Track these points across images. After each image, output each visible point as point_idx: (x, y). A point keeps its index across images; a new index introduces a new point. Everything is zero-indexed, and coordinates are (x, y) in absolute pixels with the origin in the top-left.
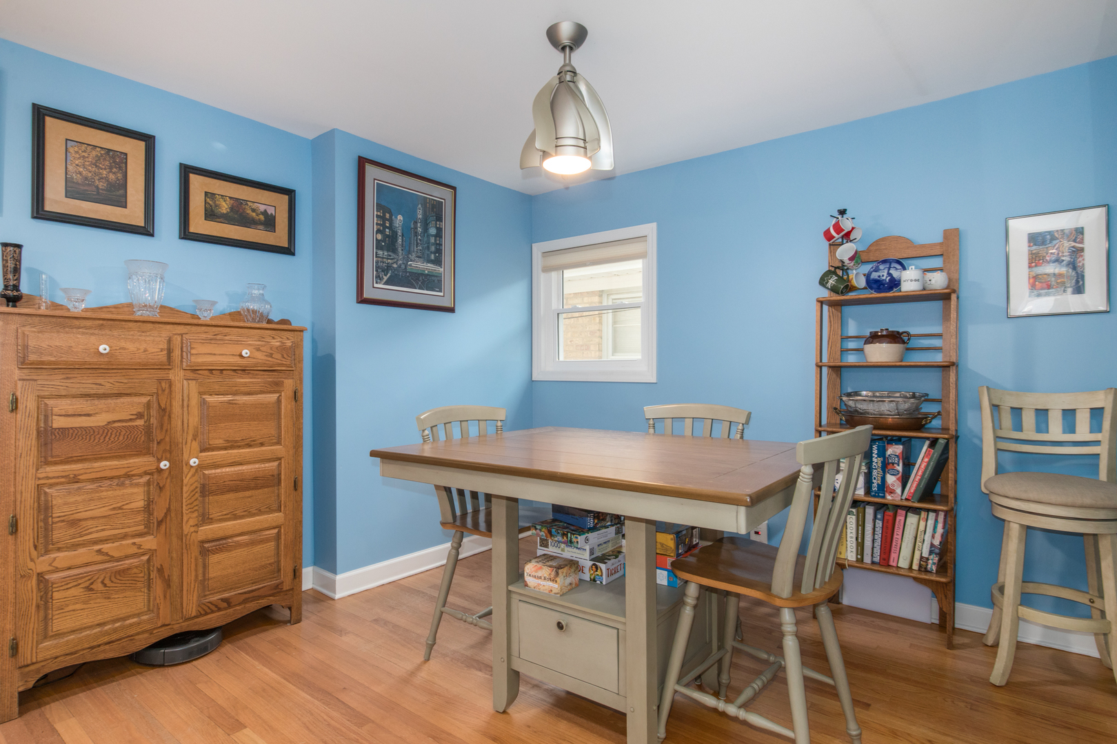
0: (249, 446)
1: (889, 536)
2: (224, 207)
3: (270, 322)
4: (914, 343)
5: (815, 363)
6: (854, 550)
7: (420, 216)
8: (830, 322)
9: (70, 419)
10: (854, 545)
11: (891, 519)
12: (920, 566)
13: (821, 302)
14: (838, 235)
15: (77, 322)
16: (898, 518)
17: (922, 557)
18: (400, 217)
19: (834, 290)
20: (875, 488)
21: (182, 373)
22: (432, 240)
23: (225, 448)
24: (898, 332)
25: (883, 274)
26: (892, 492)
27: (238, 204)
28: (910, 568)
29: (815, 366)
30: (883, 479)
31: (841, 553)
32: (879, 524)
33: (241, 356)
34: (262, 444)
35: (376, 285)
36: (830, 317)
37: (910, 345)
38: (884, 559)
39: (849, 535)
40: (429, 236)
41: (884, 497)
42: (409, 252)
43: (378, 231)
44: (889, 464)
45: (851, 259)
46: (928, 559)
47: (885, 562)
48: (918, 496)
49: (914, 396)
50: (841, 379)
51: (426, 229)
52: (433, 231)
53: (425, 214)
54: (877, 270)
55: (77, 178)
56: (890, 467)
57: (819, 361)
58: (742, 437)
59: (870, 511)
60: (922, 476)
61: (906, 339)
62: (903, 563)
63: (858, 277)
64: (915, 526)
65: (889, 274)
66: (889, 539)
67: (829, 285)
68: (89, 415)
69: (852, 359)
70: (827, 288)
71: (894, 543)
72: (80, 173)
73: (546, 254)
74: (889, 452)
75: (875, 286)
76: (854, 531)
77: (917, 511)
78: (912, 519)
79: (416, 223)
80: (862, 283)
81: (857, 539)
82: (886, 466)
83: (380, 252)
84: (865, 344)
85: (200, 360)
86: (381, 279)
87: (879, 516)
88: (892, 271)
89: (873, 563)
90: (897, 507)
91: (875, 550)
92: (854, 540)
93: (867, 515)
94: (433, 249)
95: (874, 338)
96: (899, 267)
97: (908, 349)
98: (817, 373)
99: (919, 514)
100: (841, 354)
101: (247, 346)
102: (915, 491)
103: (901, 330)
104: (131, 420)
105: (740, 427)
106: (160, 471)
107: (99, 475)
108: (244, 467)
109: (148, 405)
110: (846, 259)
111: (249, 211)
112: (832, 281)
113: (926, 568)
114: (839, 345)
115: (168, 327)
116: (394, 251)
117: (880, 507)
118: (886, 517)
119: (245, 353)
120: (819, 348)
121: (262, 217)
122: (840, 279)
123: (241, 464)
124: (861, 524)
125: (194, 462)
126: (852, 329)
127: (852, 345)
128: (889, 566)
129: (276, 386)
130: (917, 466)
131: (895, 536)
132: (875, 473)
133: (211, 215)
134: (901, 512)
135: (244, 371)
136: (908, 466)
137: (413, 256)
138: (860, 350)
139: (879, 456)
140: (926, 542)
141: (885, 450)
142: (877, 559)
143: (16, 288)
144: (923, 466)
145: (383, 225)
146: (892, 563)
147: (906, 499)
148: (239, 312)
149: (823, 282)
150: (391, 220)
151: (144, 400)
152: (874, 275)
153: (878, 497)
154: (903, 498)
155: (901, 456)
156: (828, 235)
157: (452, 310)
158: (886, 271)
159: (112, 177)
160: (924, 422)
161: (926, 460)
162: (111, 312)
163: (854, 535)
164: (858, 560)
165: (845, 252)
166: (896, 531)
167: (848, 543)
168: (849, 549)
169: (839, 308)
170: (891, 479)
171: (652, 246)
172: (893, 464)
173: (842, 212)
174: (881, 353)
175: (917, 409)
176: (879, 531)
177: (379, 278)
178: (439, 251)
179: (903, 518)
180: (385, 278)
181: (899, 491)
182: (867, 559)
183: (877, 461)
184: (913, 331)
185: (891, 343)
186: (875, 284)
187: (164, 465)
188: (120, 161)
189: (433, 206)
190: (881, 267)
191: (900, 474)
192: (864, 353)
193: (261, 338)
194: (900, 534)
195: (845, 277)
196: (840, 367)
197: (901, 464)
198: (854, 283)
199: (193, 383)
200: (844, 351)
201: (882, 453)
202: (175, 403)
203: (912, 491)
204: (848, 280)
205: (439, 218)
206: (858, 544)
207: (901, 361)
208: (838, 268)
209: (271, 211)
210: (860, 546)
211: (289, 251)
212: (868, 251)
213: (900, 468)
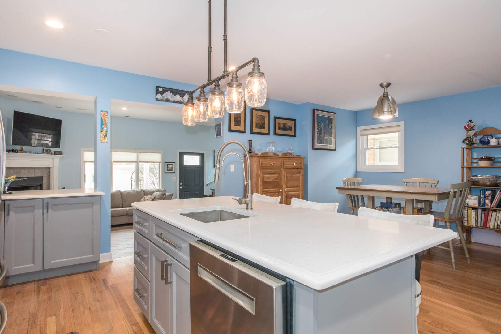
0: (294, 187)
1: (486, 218)
2: (282, 126)
3: (293, 156)
4: (496, 160)
5: (461, 166)
6: (475, 223)
7: (327, 123)
8: (467, 153)
9: (267, 179)
10: (475, 221)
11: (487, 213)
12: (497, 227)
13: (463, 148)
14: (469, 128)
15: (267, 158)
16: (490, 213)
17: (498, 225)
18: (322, 124)
19: (467, 144)
20: (481, 204)
21: (283, 169)
22: (330, 130)
23: (290, 187)
24: (490, 157)
25: (486, 139)
26: (487, 205)
27: (285, 124)
28: (494, 228)
29: (461, 167)
30: (484, 201)
31: (470, 224)
32: (483, 215)
33: (294, 165)
34: (297, 187)
35: (317, 144)
36: (467, 152)
37: (494, 161)
38: (485, 225)
39: (473, 218)
40: (329, 128)
41: (485, 207)
42: (325, 134)
43: (317, 129)
44: (486, 197)
45: (473, 135)
46: (500, 225)
47: (485, 226)
48: (496, 206)
49: (496, 177)
50: (471, 171)
51: (328, 127)
52: (330, 127)
53: (328, 122)
54: (483, 138)
55: (257, 123)
56: (486, 198)
57: (462, 166)
58: (436, 187)
59: (480, 211)
60: (497, 200)
61: (493, 159)
62: (491, 226)
63: (476, 140)
64: (495, 215)
65: (488, 139)
66: (486, 219)
67: (466, 143)
68: (269, 178)
69: (475, 165)
70: (465, 144)
71: (488, 221)
72: (258, 122)
73: (361, 130)
74: (486, 193)
75: (483, 143)
76: (474, 217)
77: (495, 211)
78: (494, 213)
79: (326, 125)
80: (478, 141)
81: (475, 219)
82: (485, 197)
83: (318, 135)
84: (479, 161)
85: (287, 166)
86: (318, 142)
87: (483, 212)
88: (488, 138)
89: (481, 226)
90: (489, 209)
91: (482, 223)
92: (474, 220)
93: (479, 212)
94: (330, 132)
95: (482, 159)
96: (491, 137)
97: (494, 162)
98: (461, 169)
99: (497, 212)
100: (471, 164)
101: (295, 162)
102: (495, 205)
103: (491, 156)
104: (275, 180)
105: (435, 185)
106: (280, 192)
107: (271, 192)
108: (294, 192)
109: (278, 176)
110: (471, 135)
111: (286, 126)
112: (467, 142)
113: (499, 228)
114: (470, 161)
115: (281, 158)
116: (321, 134)
117: (484, 210)
118: (485, 213)
119: (295, 164)
120: (462, 162)
121: (289, 128)
122: (470, 141)
123: (293, 192)
124: (477, 215)
125: (286, 190)
126: (475, 155)
127: (475, 161)
128: (487, 227)
129: (299, 173)
130: (496, 197)
131: (489, 218)
132: (481, 199)
133: (280, 129)
134: (491, 212)
135: (293, 168)
136: (493, 197)
137: (325, 135)
138: (477, 162)
139: (483, 194)
140: (499, 220)
141: (485, 193)
142: (482, 225)
143: (251, 150)
144: (498, 197)
145: (318, 127)
146: (487, 226)
147: (492, 207)
148: (286, 153)
149: (464, 142)
150: (320, 125)
151: (277, 175)
152: (483, 139)
153: (483, 206)
154: (491, 207)
155: (490, 194)
156: (465, 128)
157: (335, 150)
158: (487, 138)
159: (263, 122)
160: (498, 184)
161: (499, 195)
162: (264, 155)
163: (475, 218)
164: (476, 226)
165: (472, 133)
166: (489, 216)
167: (473, 220)
168: (473, 222)
169: (470, 149)
170: (487, 201)
171: (402, 128)
172: (488, 197)
173: (471, 121)
174: (483, 163)
175: (497, 180)
176: (483, 217)
177: (317, 142)
178: (332, 133)
179: (491, 213)
180: (319, 142)
181: (490, 205)
182: (479, 225)
183: (482, 196)
184: (495, 156)
185: (487, 160)
186: (482, 142)
187: (281, 190)
188: (263, 117)
189: (330, 120)
190: (485, 137)
191: (490, 200)
192: (478, 163)
193: (297, 160)
194: (490, 218)
195: (471, 140)
196: (471, 168)
197: (490, 197)
198: (475, 142)
199: (285, 171)
200: (472, 163)
201: (484, 193)
202: (282, 176)
203: (494, 205)
204: (473, 142)
205: (332, 123)
206: (476, 221)
207: (491, 166)
208: (469, 138)
209: (291, 126)
210: (477, 221)
211: (294, 136)
212: (480, 132)
213: (490, 198)
